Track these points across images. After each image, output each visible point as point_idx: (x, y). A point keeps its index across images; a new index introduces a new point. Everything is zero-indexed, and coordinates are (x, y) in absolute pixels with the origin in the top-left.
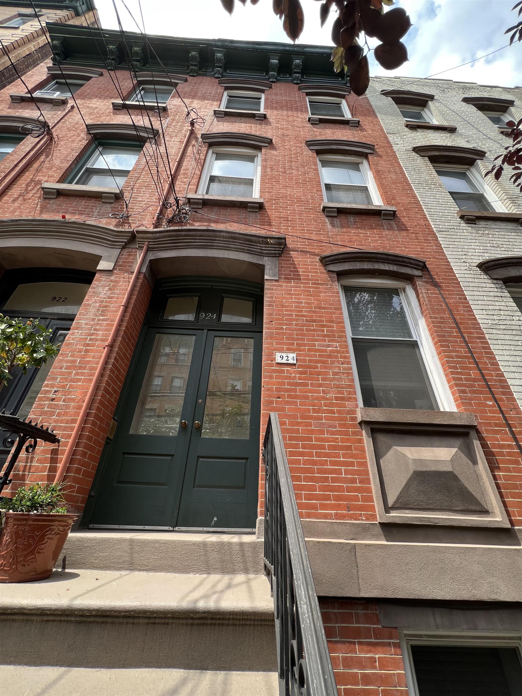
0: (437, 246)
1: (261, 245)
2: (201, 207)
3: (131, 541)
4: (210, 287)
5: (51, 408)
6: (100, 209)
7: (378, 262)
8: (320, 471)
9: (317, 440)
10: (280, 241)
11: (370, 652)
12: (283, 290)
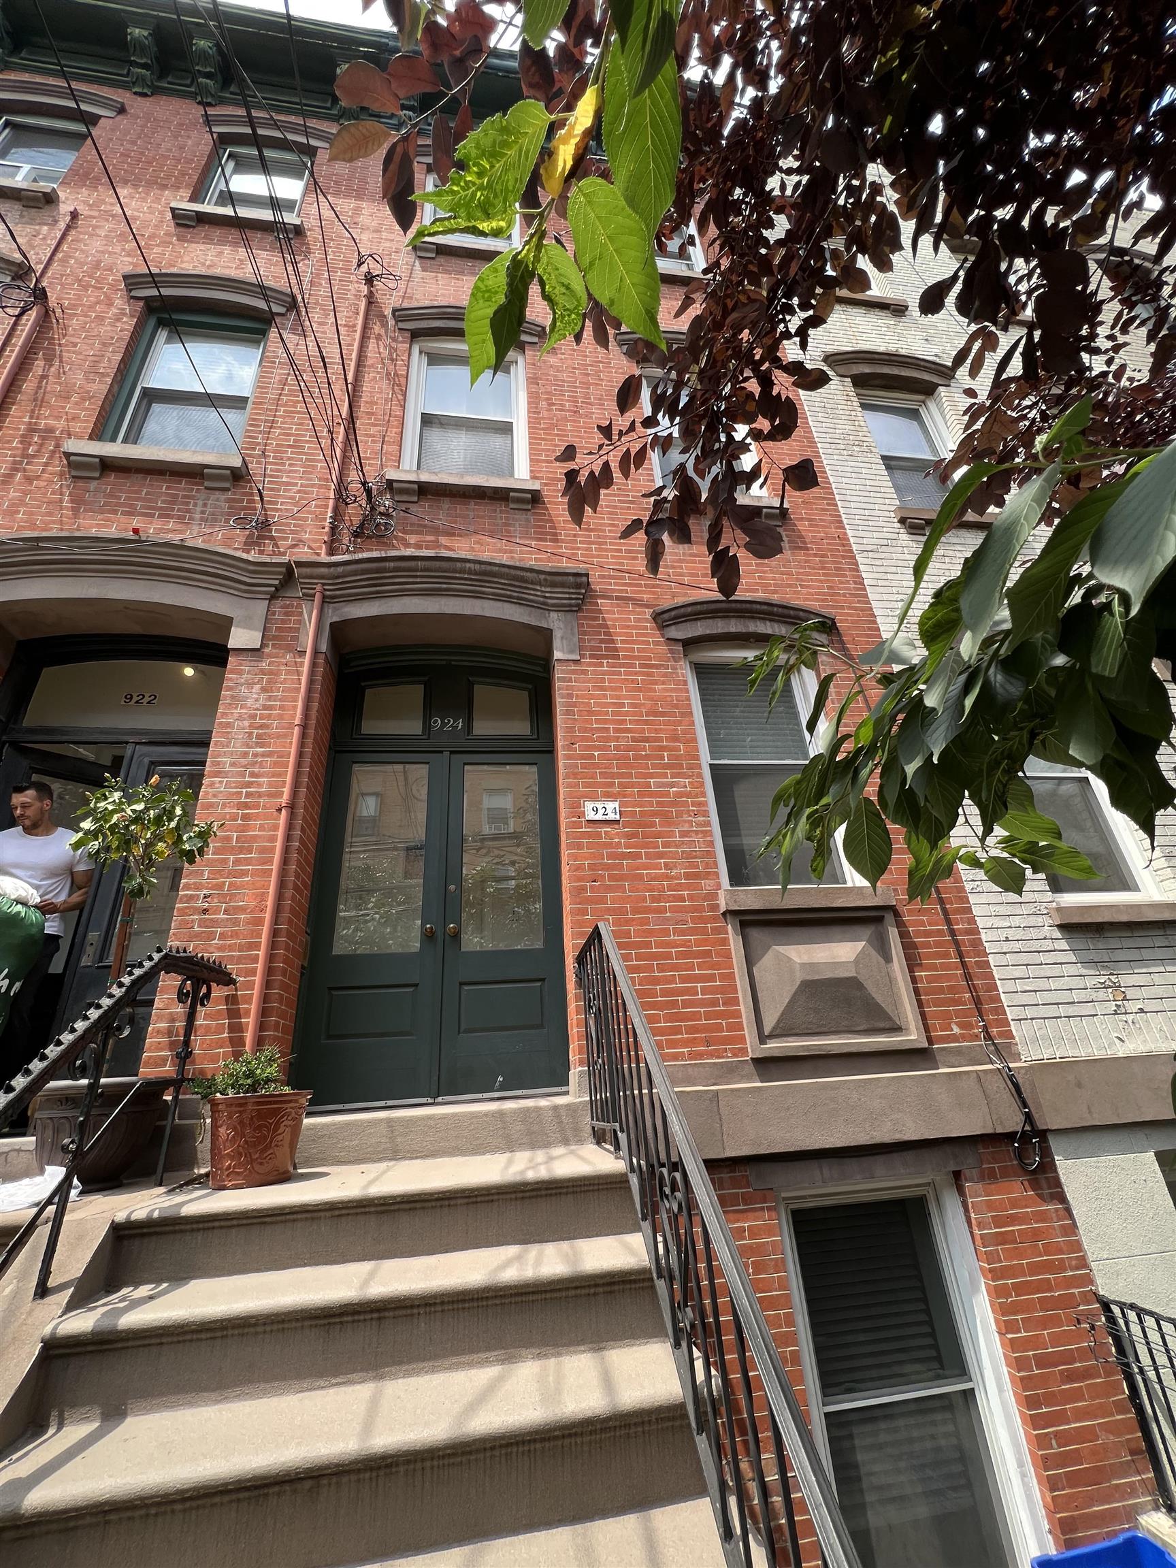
0: (855, 583)
1: (543, 589)
2: (415, 499)
3: (389, 1121)
4: (444, 663)
5: (207, 927)
6: (205, 505)
7: (753, 618)
8: (665, 993)
9: (658, 945)
10: (579, 580)
11: (738, 1221)
12: (589, 681)
